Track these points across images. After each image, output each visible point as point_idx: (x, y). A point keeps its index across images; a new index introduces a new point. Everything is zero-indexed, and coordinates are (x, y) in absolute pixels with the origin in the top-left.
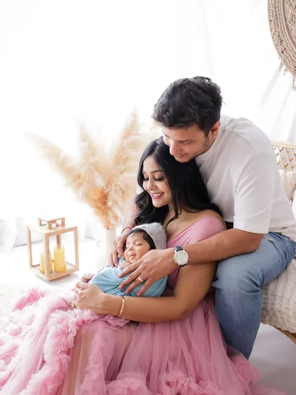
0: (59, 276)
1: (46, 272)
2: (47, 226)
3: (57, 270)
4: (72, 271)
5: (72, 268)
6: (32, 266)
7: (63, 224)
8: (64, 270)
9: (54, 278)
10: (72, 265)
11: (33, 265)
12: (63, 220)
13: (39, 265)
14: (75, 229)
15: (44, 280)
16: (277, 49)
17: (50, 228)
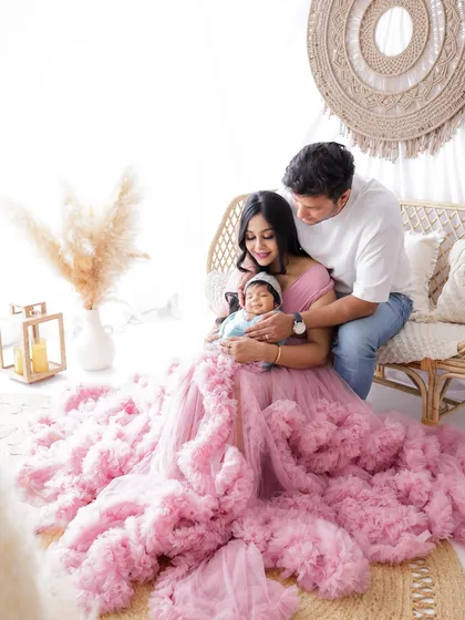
0: (43, 377)
1: (25, 373)
2: (24, 312)
3: (37, 370)
4: (57, 371)
5: (56, 367)
6: (3, 368)
7: (44, 311)
8: (47, 370)
9: (36, 379)
10: (56, 364)
11: (5, 365)
12: (43, 305)
13: (13, 366)
14: (59, 317)
15: (23, 383)
16: (321, 91)
17: (28, 316)
